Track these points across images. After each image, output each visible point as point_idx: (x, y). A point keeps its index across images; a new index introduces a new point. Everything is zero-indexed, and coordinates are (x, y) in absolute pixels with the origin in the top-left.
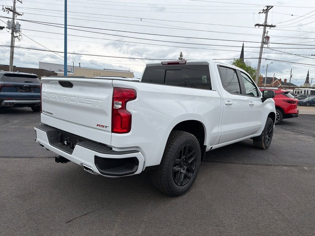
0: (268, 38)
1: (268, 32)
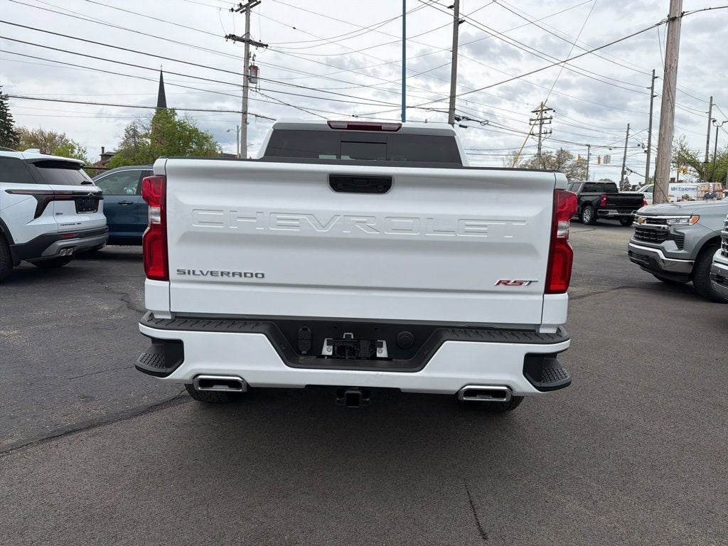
0: (255, 68)
1: (254, 55)
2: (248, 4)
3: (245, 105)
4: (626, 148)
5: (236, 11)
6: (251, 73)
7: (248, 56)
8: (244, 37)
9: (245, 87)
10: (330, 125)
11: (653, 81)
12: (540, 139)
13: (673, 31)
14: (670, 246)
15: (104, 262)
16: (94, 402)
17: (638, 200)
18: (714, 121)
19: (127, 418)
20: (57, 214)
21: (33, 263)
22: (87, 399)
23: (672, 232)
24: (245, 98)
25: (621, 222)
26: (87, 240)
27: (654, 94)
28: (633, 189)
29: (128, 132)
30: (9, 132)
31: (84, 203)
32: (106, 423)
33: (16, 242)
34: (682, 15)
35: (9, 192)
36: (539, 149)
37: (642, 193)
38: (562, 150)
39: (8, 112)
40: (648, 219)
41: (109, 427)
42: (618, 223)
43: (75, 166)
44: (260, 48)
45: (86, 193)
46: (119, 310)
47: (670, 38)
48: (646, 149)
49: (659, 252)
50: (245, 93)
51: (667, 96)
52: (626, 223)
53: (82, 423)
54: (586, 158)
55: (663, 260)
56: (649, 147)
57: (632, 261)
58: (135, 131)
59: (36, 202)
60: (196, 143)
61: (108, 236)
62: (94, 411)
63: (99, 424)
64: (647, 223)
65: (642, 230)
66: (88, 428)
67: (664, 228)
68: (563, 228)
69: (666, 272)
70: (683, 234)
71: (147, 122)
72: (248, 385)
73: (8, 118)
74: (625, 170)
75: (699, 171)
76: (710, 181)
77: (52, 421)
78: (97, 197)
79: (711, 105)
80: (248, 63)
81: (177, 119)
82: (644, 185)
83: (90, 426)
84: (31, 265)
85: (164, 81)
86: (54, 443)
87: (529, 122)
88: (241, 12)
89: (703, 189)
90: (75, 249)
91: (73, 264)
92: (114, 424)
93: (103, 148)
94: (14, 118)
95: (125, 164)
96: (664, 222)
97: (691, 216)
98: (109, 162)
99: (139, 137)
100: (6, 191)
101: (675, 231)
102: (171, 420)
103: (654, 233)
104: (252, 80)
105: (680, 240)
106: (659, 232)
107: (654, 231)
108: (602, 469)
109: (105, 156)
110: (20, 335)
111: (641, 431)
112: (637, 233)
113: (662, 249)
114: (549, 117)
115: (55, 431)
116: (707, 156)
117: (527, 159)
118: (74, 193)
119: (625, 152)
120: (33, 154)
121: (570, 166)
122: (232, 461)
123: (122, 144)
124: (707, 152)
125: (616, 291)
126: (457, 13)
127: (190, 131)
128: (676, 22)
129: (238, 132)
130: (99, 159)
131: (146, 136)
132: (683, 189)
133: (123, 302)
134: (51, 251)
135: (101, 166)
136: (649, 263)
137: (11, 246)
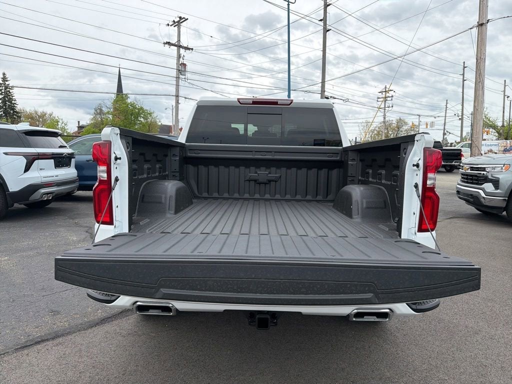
0: (184, 65)
1: (184, 56)
2: (179, 21)
3: (177, 90)
4: (445, 116)
5: (171, 26)
6: (182, 68)
7: (179, 56)
8: (176, 43)
9: (178, 78)
10: (239, 102)
11: (464, 70)
12: (385, 111)
13: (482, 33)
14: (489, 187)
15: (76, 203)
16: (59, 316)
17: (457, 153)
18: (508, 97)
19: (84, 330)
20: (41, 169)
21: (24, 205)
22: (55, 313)
23: (490, 177)
24: (178, 85)
25: (446, 169)
26: (63, 188)
27: (465, 79)
28: (451, 146)
29: (96, 111)
30: (14, 112)
31: (61, 161)
32: (69, 333)
33: (10, 190)
34: (488, 21)
35: (6, 154)
36: (385, 118)
37: (459, 148)
38: (400, 119)
39: (13, 98)
40: (471, 167)
41: (70, 337)
42: (444, 170)
43: (55, 135)
44: (187, 51)
45: (62, 154)
46: (84, 240)
47: (480, 38)
48: (460, 117)
49: (481, 191)
50: (178, 82)
51: (478, 79)
52: (450, 170)
53: (49, 334)
54: (417, 124)
55: (484, 197)
56: (462, 115)
57: (460, 198)
58: (101, 110)
59: (25, 161)
60: (143, 117)
61: (78, 184)
62: (59, 324)
63: (63, 335)
64: (471, 170)
65: (467, 175)
66: (53, 339)
67: (483, 174)
68: (431, 179)
69: (487, 206)
70: (499, 178)
71: (109, 104)
72: (177, 310)
73: (13, 102)
74: (445, 132)
75: (498, 133)
76: (506, 139)
77: (26, 333)
78: (71, 156)
79: (505, 86)
80: (179, 62)
81: (129, 101)
82: (459, 143)
83: (56, 336)
84: (23, 206)
85: (121, 75)
86: (26, 351)
87: (377, 99)
88: (174, 26)
89: (502, 145)
90: (54, 194)
91: (53, 205)
92: (74, 335)
93: (79, 122)
94: (17, 102)
95: (94, 133)
96: (484, 169)
97: (504, 165)
98: (83, 132)
99: (104, 114)
100: (4, 153)
101: (492, 176)
102: (118, 331)
103: (476, 178)
104: (182, 73)
105: (496, 183)
106: (480, 177)
107: (476, 176)
108: (462, 370)
109: (81, 128)
110: (9, 260)
111: (487, 336)
112: (462, 178)
113: (483, 189)
114: (391, 96)
115: (27, 341)
116: (503, 122)
117: (375, 126)
118: (53, 154)
119: (445, 119)
120: (24, 126)
121: (406, 130)
122: (166, 367)
123: (92, 120)
124: (503, 119)
125: (449, 220)
126: (325, 24)
127: (138, 109)
128: (484, 26)
129: (173, 109)
130: (76, 129)
131: (108, 113)
132: (488, 145)
133: (87, 234)
134: (36, 196)
135: (77, 135)
136: (473, 200)
137: (7, 193)
